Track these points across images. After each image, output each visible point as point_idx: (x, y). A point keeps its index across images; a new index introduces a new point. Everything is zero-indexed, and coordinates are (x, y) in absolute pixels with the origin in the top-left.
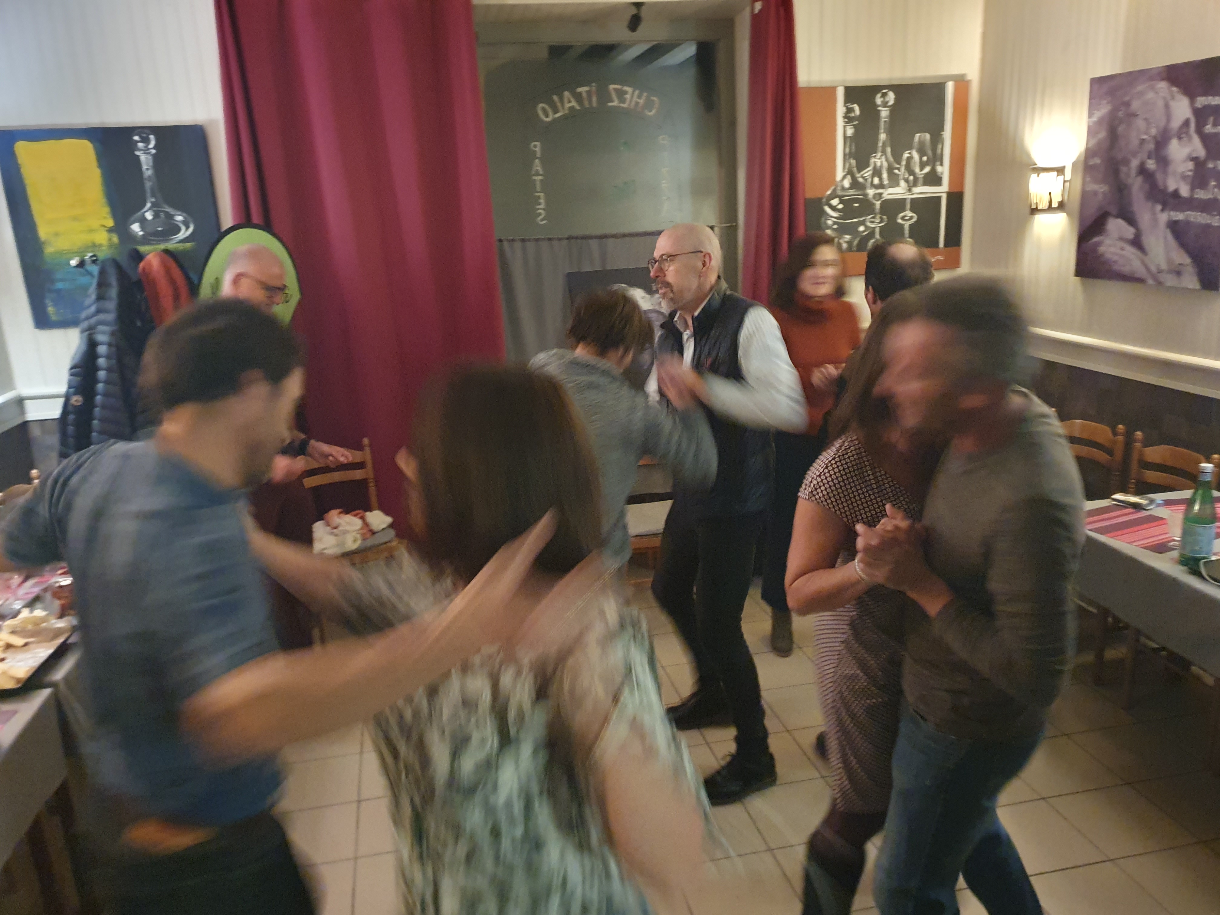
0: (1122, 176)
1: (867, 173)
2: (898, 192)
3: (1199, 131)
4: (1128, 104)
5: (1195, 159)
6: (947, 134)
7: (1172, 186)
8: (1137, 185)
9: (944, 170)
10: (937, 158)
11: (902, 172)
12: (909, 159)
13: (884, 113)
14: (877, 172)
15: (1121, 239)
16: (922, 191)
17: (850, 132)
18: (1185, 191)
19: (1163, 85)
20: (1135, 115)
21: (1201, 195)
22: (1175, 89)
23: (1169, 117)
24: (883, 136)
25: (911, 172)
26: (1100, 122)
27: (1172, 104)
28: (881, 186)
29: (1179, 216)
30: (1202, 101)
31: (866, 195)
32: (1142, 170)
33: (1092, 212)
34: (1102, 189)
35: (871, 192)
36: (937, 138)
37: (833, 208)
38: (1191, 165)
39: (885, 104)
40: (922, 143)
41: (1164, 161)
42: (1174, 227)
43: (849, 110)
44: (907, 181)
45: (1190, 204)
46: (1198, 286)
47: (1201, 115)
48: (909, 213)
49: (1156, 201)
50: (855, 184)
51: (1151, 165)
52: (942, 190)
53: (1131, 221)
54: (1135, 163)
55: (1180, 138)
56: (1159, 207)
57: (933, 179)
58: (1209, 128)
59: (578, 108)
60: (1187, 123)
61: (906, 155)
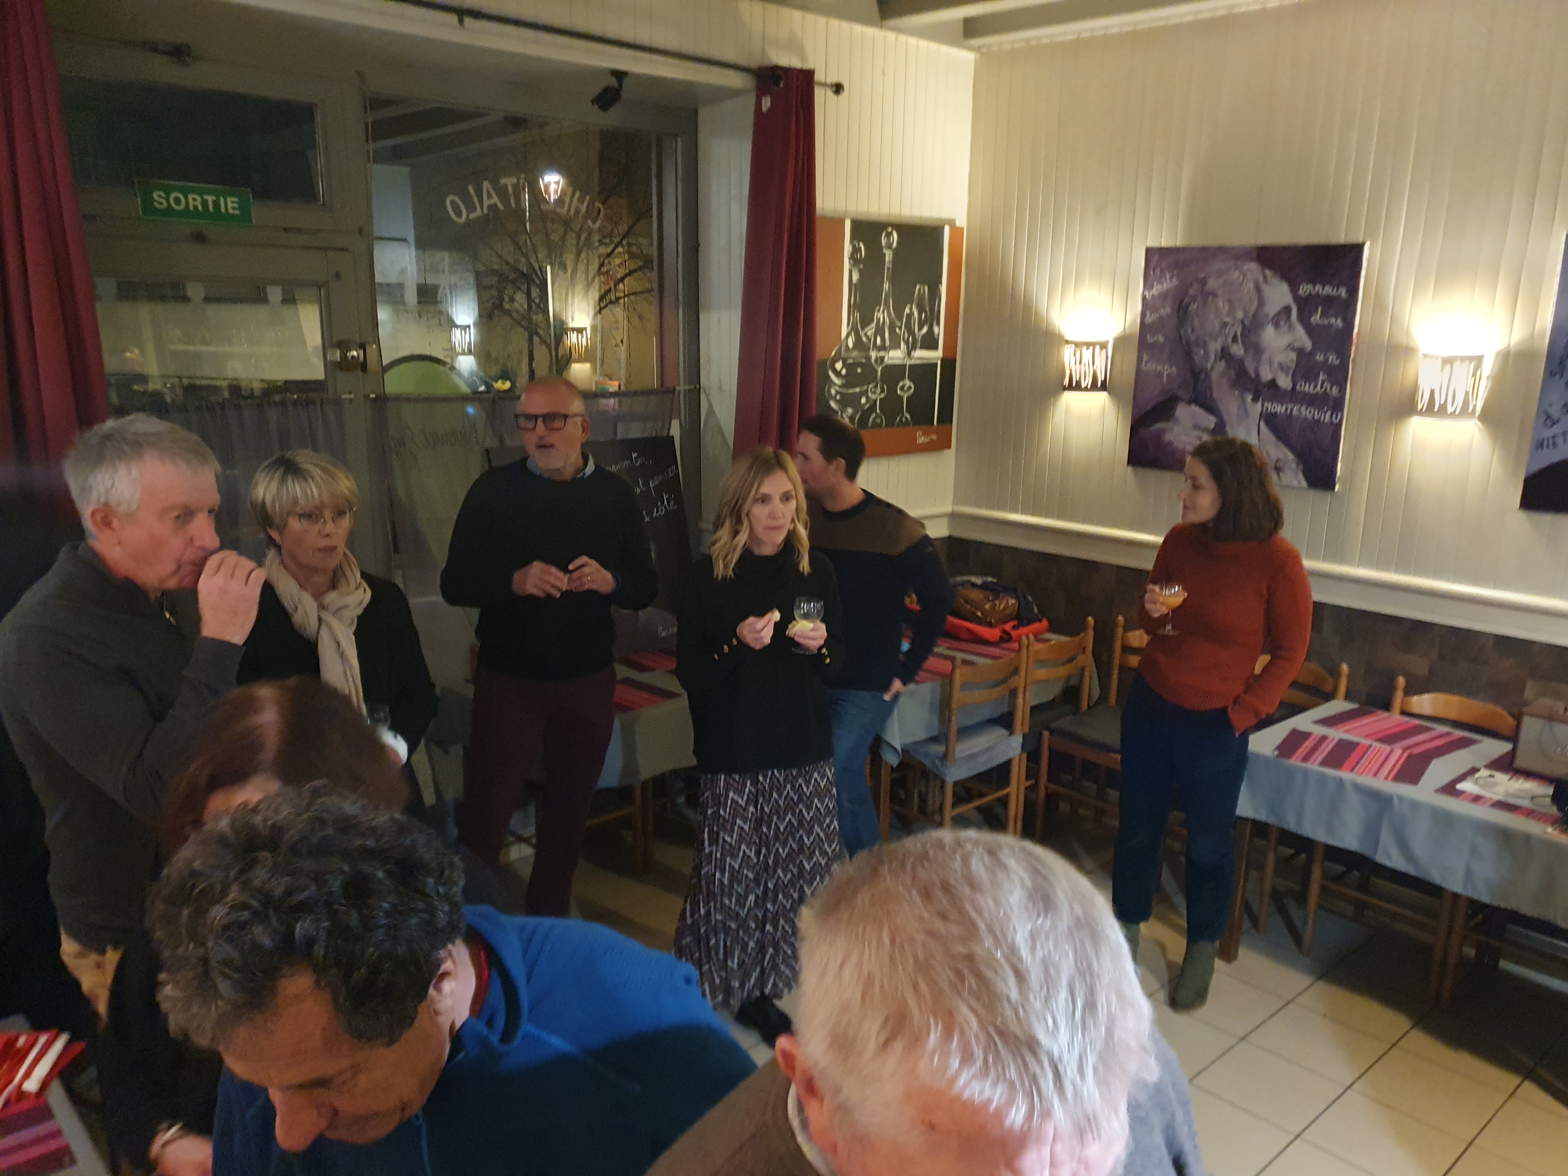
0: (1196, 359)
1: (870, 330)
2: (896, 356)
3: (1304, 319)
4: (1203, 282)
5: (1300, 351)
6: (943, 288)
7: (1266, 375)
8: (1217, 370)
9: (940, 331)
10: (932, 318)
11: (902, 331)
12: (910, 316)
13: (889, 256)
14: (879, 331)
15: (1196, 427)
16: (921, 355)
17: (856, 277)
18: (1285, 382)
19: (1252, 267)
20: (1214, 295)
21: (1307, 388)
22: (1268, 272)
23: (1261, 302)
24: (886, 286)
25: (911, 332)
26: (1164, 296)
27: (1265, 288)
28: (883, 348)
29: (1280, 409)
30: (1305, 289)
31: (868, 358)
32: (1224, 354)
33: (1152, 396)
34: (1167, 370)
35: (873, 354)
36: (934, 293)
37: (838, 374)
38: (1293, 356)
39: (889, 246)
40: (921, 297)
41: (1256, 349)
42: (1269, 419)
43: (855, 250)
44: (907, 343)
45: (1293, 396)
46: (1304, 484)
47: (1305, 305)
48: (907, 383)
49: (1245, 389)
50: (858, 343)
51: (1238, 350)
52: (936, 355)
53: (1210, 408)
54: (1215, 346)
55: (1277, 325)
56: (1249, 398)
57: (930, 343)
58: (1316, 319)
59: (501, 206)
60: (1287, 310)
61: (907, 310)
